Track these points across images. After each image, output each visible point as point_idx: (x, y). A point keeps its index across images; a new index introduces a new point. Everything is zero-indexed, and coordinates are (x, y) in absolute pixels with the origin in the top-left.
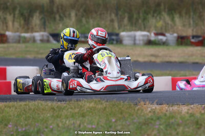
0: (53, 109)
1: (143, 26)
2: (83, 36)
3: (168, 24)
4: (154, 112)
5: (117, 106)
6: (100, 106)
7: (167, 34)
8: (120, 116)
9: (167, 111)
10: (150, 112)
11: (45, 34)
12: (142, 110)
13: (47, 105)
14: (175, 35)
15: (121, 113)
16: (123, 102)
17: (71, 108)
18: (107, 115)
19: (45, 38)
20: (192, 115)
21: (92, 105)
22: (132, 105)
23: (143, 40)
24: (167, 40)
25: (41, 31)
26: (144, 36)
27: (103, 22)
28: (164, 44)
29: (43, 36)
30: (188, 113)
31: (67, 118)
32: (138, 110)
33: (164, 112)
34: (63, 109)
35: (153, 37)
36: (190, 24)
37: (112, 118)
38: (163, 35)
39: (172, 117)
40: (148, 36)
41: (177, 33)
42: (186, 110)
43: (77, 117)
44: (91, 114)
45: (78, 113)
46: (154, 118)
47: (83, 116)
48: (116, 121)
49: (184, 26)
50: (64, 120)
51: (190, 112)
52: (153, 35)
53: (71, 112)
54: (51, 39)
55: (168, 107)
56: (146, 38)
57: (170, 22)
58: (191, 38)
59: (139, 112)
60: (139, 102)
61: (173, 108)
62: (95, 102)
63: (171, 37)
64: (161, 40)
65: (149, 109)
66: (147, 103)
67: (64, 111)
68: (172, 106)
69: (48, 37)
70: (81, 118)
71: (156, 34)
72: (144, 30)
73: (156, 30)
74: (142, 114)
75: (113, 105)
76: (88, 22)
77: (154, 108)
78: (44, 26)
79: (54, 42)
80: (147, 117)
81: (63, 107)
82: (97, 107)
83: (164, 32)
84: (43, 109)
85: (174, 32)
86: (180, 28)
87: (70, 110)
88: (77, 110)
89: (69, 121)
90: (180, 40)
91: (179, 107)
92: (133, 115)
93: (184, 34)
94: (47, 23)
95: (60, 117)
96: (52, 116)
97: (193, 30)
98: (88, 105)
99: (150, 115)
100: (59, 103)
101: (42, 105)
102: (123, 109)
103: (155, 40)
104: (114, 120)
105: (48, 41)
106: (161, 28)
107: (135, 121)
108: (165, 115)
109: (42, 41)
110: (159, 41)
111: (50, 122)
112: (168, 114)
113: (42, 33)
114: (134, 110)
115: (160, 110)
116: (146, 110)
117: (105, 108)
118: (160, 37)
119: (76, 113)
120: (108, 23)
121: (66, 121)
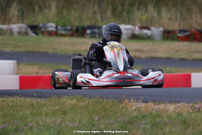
0: (33, 105)
1: (127, 19)
2: (63, 28)
3: (154, 17)
4: (140, 110)
5: (100, 103)
6: (82, 104)
7: (153, 29)
8: (103, 114)
9: (153, 109)
10: (135, 110)
11: (23, 26)
12: (127, 108)
13: (26, 102)
14: (161, 29)
15: (105, 111)
16: (107, 99)
17: (52, 105)
18: (90, 113)
19: (23, 30)
20: (179, 114)
21: (74, 102)
22: (116, 103)
23: (127, 34)
24: (152, 34)
25: (18, 23)
26: (128, 29)
27: (85, 14)
28: (149, 38)
29: (20, 28)
30: (175, 112)
31: (48, 116)
32: (123, 108)
33: (150, 110)
34: (44, 106)
35: (137, 31)
36: (177, 18)
37: (95, 116)
38: (148, 28)
39: (159, 116)
40: (132, 29)
41: (163, 27)
42: (173, 109)
43: (58, 115)
44: (72, 111)
45: (59, 110)
46: (140, 117)
47: (64, 113)
48: (99, 120)
49: (170, 19)
50: (44, 118)
51: (177, 111)
52: (137, 28)
53: (51, 109)
54: (30, 31)
55: (154, 105)
56: (130, 32)
57: (156, 15)
58: (178, 32)
59: (124, 110)
60: (124, 100)
61: (159, 106)
62: (77, 99)
63: (156, 31)
64: (146, 34)
65: (134, 107)
66: (132, 101)
67: (44, 108)
68: (158, 105)
69: (26, 29)
70: (62, 116)
71: (141, 28)
72: (128, 24)
73: (140, 23)
74: (127, 112)
75: (97, 103)
76: (69, 14)
77: (139, 106)
78: (22, 18)
79: (33, 35)
80: (132, 115)
81: (43, 104)
82: (79, 104)
83: (149, 26)
84: (22, 106)
85: (160, 26)
86: (166, 21)
87: (50, 107)
88: (58, 107)
89: (50, 119)
90: (166, 34)
91: (166, 106)
92: (117, 114)
93: (170, 28)
94: (25, 14)
95: (40, 115)
96: (32, 114)
97: (180, 24)
98: (69, 101)
99: (135, 113)
100: (39, 100)
101: (20, 101)
102: (106, 106)
103: (140, 34)
104: (97, 118)
105: (26, 33)
106: (147, 22)
107: (119, 119)
108: (151, 114)
109: (20, 33)
110: (143, 35)
111: (30, 119)
112: (154, 112)
113: (20, 25)
114: (119, 108)
115: (145, 108)
116: (131, 108)
117: (88, 105)
118: (145, 31)
119: (56, 110)
120: (90, 15)
121: (46, 119)
